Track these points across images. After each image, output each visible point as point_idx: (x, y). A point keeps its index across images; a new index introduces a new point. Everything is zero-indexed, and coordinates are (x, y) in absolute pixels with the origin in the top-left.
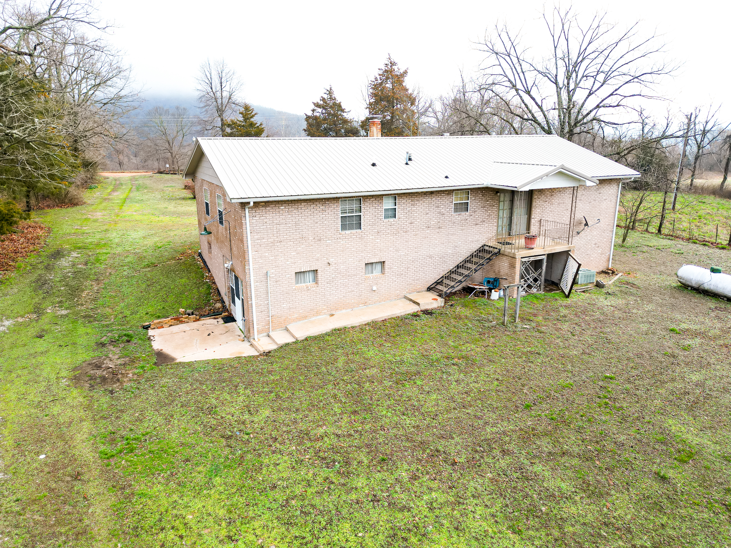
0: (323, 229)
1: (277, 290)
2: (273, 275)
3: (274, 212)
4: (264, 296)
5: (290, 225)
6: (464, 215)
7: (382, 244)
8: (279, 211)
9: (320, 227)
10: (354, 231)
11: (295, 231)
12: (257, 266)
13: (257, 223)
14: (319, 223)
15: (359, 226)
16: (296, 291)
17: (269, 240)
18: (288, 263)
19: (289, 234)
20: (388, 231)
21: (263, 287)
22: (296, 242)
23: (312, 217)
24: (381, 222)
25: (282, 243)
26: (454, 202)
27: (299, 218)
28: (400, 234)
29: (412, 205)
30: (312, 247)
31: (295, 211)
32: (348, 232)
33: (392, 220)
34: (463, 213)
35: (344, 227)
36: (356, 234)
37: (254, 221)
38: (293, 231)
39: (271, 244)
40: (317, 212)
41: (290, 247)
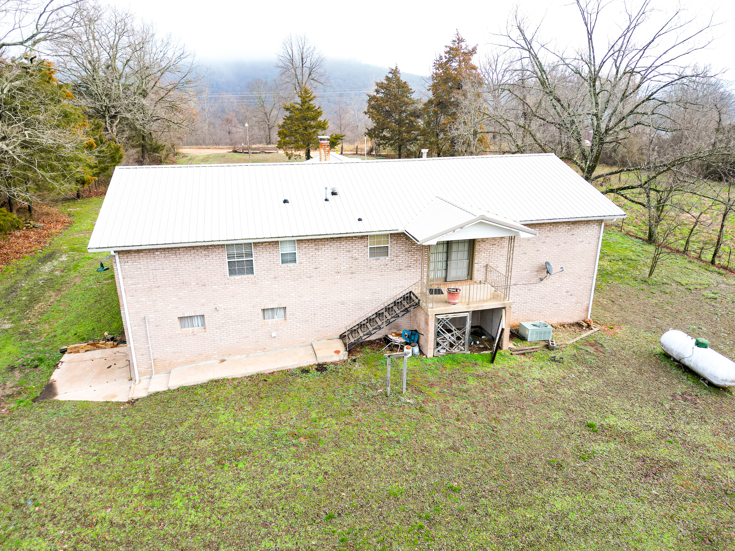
0: (207, 274)
1: (158, 334)
2: (153, 320)
3: (149, 258)
4: (145, 340)
5: (168, 270)
6: (383, 260)
7: (281, 290)
8: (154, 257)
9: (203, 272)
10: (245, 276)
11: (174, 276)
12: (134, 311)
13: (129, 269)
14: (201, 268)
15: (251, 271)
16: (180, 336)
17: (145, 285)
18: (169, 308)
19: (168, 279)
20: (288, 276)
21: (143, 331)
22: (177, 287)
23: (194, 262)
24: (277, 267)
25: (160, 288)
26: (369, 247)
27: (177, 263)
28: (302, 280)
29: (316, 249)
30: (195, 292)
31: (172, 256)
32: (238, 277)
33: (291, 265)
34: (382, 258)
35: (232, 272)
36: (248, 279)
37: (127, 267)
38: (171, 277)
39: (148, 290)
40: (198, 257)
41: (170, 292)
